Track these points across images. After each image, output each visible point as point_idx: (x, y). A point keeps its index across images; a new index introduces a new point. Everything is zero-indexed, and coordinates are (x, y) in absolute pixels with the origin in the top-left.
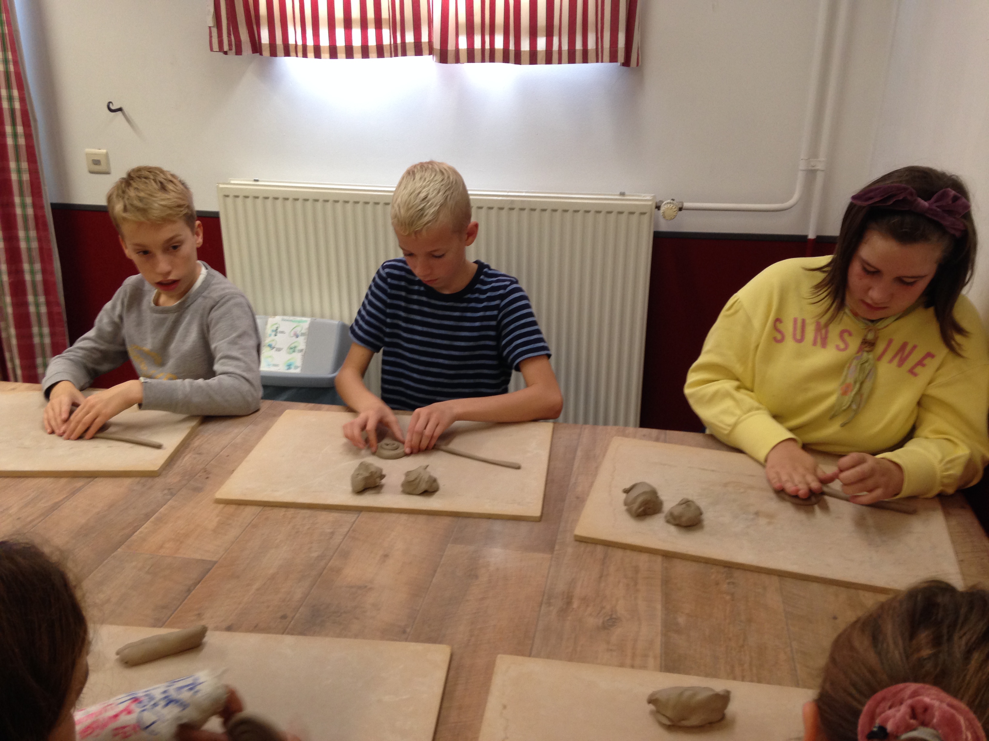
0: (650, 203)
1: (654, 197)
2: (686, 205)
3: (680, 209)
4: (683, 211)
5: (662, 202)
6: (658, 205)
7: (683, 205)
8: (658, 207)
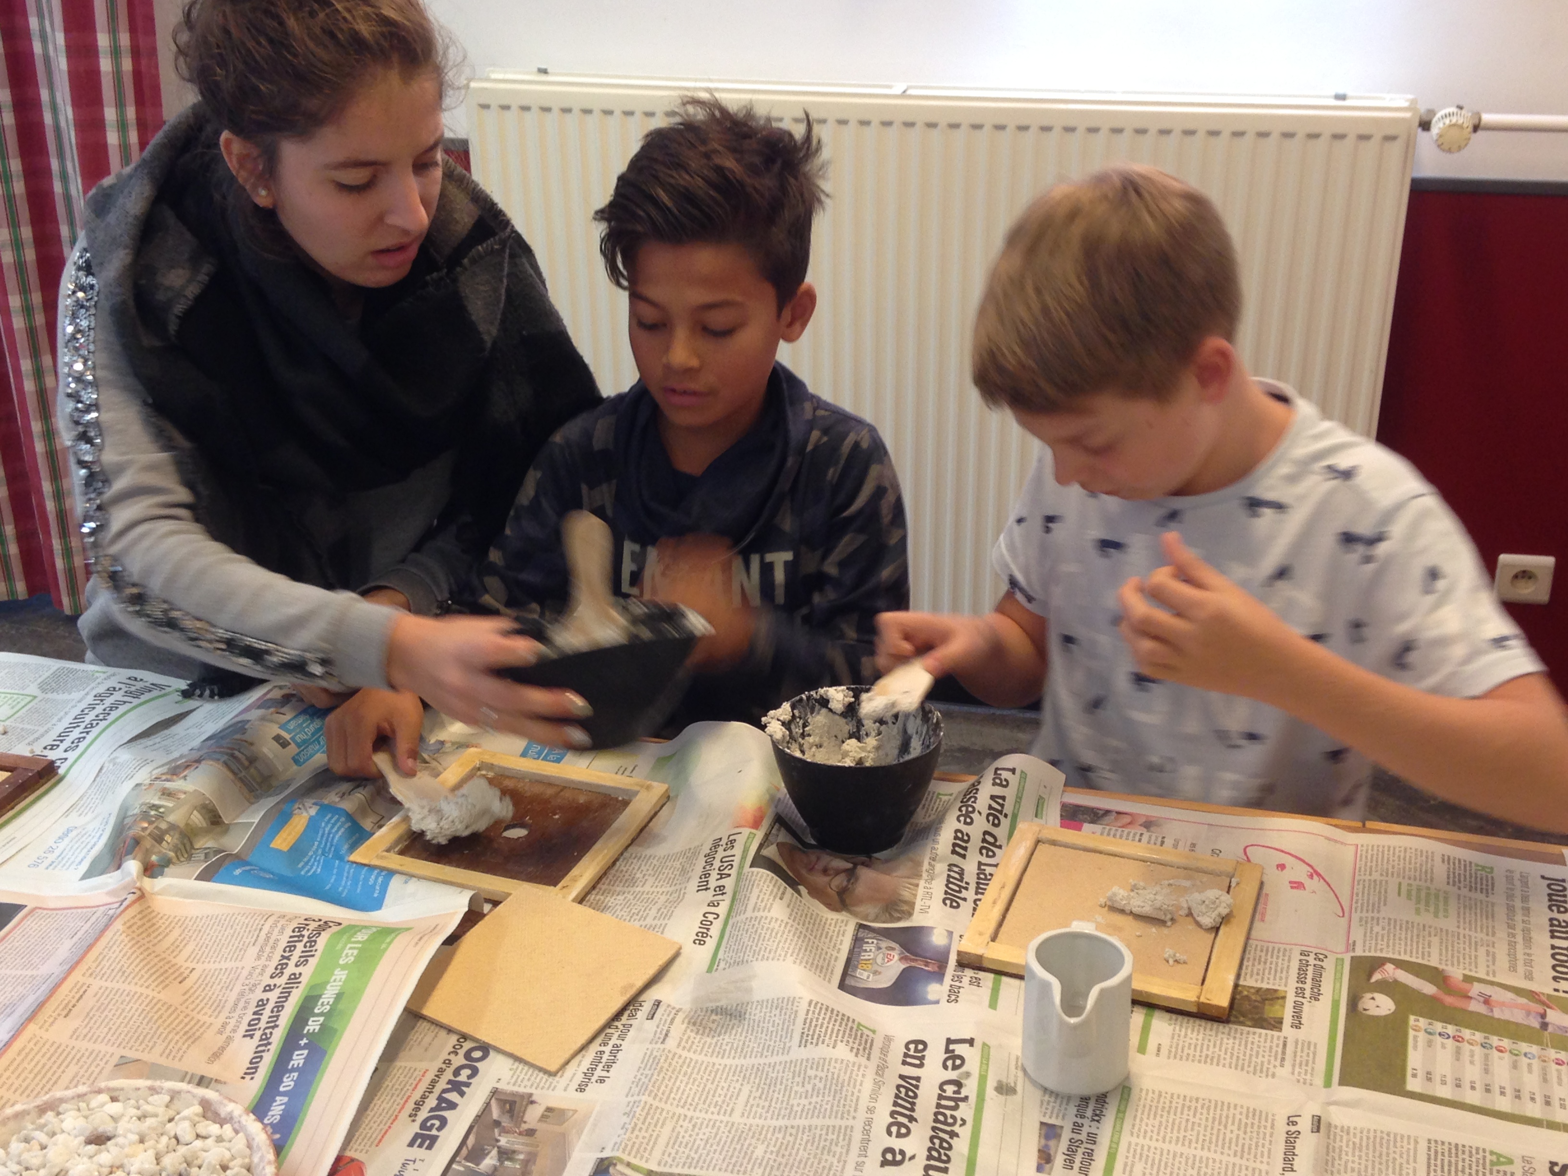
0: (1408, 115)
1: (1414, 102)
2: (1488, 118)
3: (1476, 128)
4: (1480, 133)
5: (1432, 112)
6: (1426, 118)
7: (1480, 120)
8: (1425, 125)
